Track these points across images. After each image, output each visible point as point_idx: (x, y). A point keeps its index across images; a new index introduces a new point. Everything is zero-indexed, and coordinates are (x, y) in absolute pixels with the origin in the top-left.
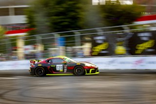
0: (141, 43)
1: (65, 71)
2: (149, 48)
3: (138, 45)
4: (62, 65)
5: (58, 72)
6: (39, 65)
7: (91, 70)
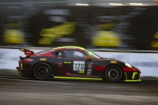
0: (49, 27)
1: (89, 73)
2: (65, 36)
3: (44, 30)
4: (83, 63)
5: (77, 73)
6: (41, 59)
7: (134, 74)
